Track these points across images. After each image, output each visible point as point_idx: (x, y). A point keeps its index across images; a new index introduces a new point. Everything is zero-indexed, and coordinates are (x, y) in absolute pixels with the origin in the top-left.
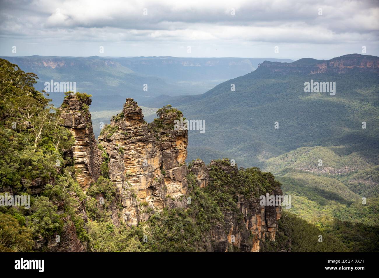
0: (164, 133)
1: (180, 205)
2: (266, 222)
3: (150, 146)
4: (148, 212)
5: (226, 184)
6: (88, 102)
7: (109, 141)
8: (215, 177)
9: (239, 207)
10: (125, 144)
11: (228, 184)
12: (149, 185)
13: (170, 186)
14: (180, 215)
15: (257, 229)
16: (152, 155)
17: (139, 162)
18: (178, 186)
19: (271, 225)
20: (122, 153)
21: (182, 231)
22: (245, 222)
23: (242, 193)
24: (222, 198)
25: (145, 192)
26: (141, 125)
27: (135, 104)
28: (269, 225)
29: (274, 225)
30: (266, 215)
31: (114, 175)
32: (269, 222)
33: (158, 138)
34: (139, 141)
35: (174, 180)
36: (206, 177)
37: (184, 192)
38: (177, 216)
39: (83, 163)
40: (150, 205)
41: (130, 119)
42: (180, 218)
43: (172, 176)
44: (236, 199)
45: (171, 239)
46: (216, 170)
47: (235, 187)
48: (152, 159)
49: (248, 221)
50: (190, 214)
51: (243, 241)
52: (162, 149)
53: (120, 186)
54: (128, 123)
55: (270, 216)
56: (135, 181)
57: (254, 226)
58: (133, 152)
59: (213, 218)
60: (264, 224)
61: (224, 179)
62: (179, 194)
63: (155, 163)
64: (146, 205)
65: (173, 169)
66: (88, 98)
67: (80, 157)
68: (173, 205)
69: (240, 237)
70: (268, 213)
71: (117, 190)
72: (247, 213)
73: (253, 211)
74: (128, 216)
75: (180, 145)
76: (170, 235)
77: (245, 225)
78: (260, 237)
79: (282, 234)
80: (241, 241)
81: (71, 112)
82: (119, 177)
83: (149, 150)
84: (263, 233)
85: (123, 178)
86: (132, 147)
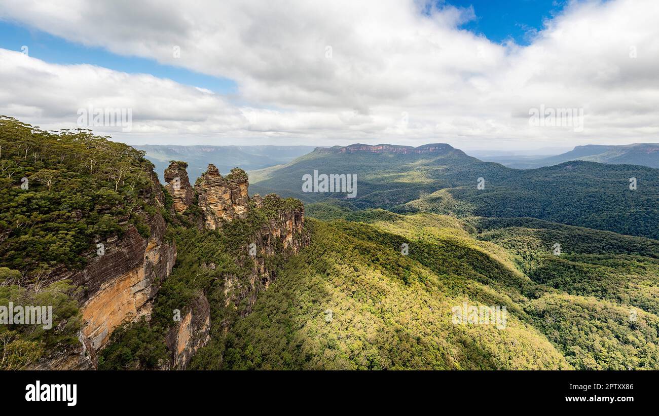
0: (232, 181)
1: (242, 217)
2: (296, 223)
3: (224, 188)
4: (222, 222)
5: (273, 206)
6: (186, 166)
7: (199, 186)
8: (267, 203)
9: (279, 217)
10: (208, 187)
11: (274, 205)
12: (223, 208)
13: (237, 208)
14: (241, 222)
16: (225, 192)
17: (217, 196)
18: (242, 207)
20: (206, 192)
21: (242, 230)
22: (283, 224)
23: (281, 210)
24: (269, 213)
25: (221, 212)
26: (218, 177)
27: (214, 167)
28: (297, 225)
29: (300, 225)
30: (295, 220)
31: (201, 204)
33: (228, 184)
34: (217, 185)
35: (239, 205)
36: (261, 203)
37: (245, 210)
38: (240, 223)
39: (180, 198)
40: (224, 218)
41: (211, 174)
42: (241, 224)
43: (237, 203)
44: (277, 213)
45: (235, 235)
46: (268, 199)
47: (278, 207)
48: (225, 195)
50: (248, 221)
51: (281, 233)
52: (231, 190)
53: (205, 209)
54: (210, 177)
55: (298, 220)
56: (215, 206)
57: (288, 225)
58: (213, 191)
59: (262, 223)
60: (294, 224)
61: (271, 203)
62: (243, 212)
63: (227, 197)
64: (221, 218)
65: (238, 199)
66: (185, 164)
67: (178, 195)
68: (238, 218)
71: (203, 211)
72: (284, 220)
74: (209, 224)
75: (243, 187)
76: (235, 233)
77: (283, 226)
79: (305, 229)
81: (173, 171)
82: (204, 205)
83: (223, 190)
84: (293, 229)
85: (206, 205)
86: (212, 188)
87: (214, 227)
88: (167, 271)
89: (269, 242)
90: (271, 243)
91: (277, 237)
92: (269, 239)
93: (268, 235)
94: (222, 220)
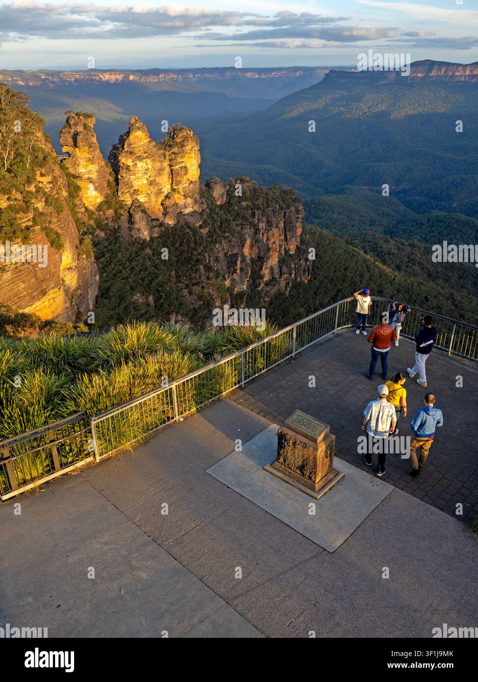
0: (172, 152)
1: (191, 220)
2: (286, 237)
3: (158, 163)
4: (160, 227)
7: (116, 159)
8: (233, 195)
9: (256, 222)
10: (131, 162)
12: (159, 202)
13: (181, 202)
14: (191, 229)
15: (274, 243)
16: (160, 173)
17: (147, 179)
18: (190, 202)
19: (290, 239)
20: (129, 170)
22: (263, 236)
25: (155, 209)
28: (288, 239)
29: (293, 239)
30: (285, 230)
31: (123, 193)
32: (288, 236)
33: (165, 157)
35: (184, 196)
36: (223, 194)
37: (196, 207)
38: (188, 230)
43: (182, 193)
44: (253, 215)
47: (253, 204)
48: (161, 177)
49: (265, 235)
50: (201, 228)
51: (259, 253)
52: (171, 167)
53: (129, 202)
55: (289, 230)
56: (145, 198)
57: (272, 240)
59: (226, 233)
60: (282, 237)
62: (192, 210)
63: (165, 180)
65: (183, 186)
67: (84, 175)
68: (185, 220)
69: (257, 251)
70: (288, 228)
71: (127, 207)
72: (264, 228)
73: (271, 226)
74: (139, 230)
75: (191, 163)
77: (262, 239)
78: (278, 250)
80: (258, 254)
82: (127, 194)
83: (157, 168)
84: (280, 246)
85: (131, 195)
86: (140, 164)
87: (146, 234)
88: (90, 303)
89: (238, 267)
90: (241, 269)
91: (252, 259)
92: (239, 262)
93: (236, 254)
94: (158, 223)
